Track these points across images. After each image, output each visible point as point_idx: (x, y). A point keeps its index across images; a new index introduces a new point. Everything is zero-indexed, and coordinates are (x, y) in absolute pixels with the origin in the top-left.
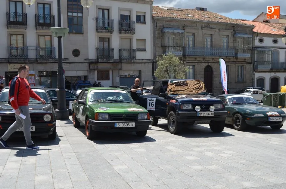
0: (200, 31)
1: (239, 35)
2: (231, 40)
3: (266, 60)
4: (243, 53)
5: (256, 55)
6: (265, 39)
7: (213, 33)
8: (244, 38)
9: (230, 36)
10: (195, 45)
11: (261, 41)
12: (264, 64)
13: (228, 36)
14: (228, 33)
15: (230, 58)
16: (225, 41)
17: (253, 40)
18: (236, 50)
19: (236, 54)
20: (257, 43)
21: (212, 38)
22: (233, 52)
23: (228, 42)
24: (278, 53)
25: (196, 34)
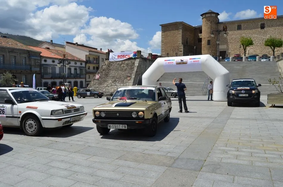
0: (8, 54)
1: (32, 58)
2: (27, 60)
3: (49, 72)
4: (35, 68)
5: (42, 69)
6: (48, 60)
7: (16, 55)
8: (35, 59)
9: (27, 57)
10: (5, 62)
11: (45, 61)
12: (47, 75)
13: (25, 57)
14: (26, 55)
15: (27, 70)
16: (24, 60)
17: (41, 60)
18: (31, 65)
19: (31, 68)
20: (43, 62)
21: (15, 58)
22: (29, 67)
23: (26, 61)
24: (55, 68)
25: (5, 56)
